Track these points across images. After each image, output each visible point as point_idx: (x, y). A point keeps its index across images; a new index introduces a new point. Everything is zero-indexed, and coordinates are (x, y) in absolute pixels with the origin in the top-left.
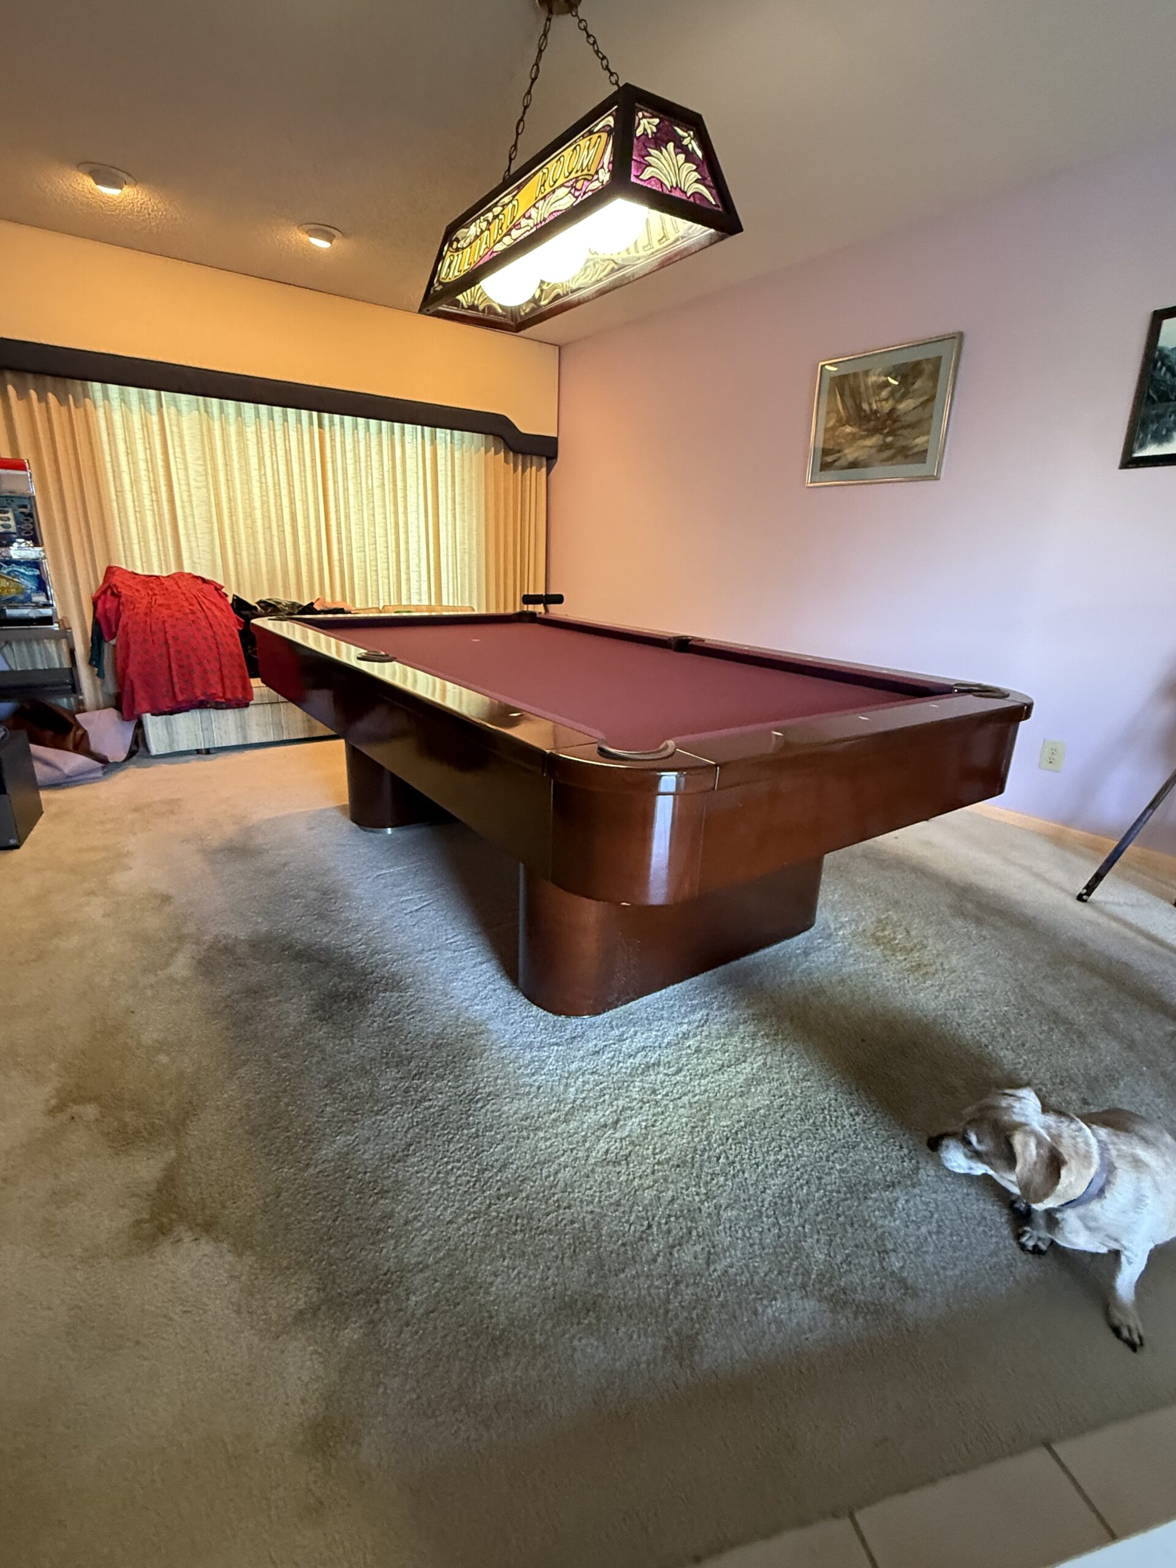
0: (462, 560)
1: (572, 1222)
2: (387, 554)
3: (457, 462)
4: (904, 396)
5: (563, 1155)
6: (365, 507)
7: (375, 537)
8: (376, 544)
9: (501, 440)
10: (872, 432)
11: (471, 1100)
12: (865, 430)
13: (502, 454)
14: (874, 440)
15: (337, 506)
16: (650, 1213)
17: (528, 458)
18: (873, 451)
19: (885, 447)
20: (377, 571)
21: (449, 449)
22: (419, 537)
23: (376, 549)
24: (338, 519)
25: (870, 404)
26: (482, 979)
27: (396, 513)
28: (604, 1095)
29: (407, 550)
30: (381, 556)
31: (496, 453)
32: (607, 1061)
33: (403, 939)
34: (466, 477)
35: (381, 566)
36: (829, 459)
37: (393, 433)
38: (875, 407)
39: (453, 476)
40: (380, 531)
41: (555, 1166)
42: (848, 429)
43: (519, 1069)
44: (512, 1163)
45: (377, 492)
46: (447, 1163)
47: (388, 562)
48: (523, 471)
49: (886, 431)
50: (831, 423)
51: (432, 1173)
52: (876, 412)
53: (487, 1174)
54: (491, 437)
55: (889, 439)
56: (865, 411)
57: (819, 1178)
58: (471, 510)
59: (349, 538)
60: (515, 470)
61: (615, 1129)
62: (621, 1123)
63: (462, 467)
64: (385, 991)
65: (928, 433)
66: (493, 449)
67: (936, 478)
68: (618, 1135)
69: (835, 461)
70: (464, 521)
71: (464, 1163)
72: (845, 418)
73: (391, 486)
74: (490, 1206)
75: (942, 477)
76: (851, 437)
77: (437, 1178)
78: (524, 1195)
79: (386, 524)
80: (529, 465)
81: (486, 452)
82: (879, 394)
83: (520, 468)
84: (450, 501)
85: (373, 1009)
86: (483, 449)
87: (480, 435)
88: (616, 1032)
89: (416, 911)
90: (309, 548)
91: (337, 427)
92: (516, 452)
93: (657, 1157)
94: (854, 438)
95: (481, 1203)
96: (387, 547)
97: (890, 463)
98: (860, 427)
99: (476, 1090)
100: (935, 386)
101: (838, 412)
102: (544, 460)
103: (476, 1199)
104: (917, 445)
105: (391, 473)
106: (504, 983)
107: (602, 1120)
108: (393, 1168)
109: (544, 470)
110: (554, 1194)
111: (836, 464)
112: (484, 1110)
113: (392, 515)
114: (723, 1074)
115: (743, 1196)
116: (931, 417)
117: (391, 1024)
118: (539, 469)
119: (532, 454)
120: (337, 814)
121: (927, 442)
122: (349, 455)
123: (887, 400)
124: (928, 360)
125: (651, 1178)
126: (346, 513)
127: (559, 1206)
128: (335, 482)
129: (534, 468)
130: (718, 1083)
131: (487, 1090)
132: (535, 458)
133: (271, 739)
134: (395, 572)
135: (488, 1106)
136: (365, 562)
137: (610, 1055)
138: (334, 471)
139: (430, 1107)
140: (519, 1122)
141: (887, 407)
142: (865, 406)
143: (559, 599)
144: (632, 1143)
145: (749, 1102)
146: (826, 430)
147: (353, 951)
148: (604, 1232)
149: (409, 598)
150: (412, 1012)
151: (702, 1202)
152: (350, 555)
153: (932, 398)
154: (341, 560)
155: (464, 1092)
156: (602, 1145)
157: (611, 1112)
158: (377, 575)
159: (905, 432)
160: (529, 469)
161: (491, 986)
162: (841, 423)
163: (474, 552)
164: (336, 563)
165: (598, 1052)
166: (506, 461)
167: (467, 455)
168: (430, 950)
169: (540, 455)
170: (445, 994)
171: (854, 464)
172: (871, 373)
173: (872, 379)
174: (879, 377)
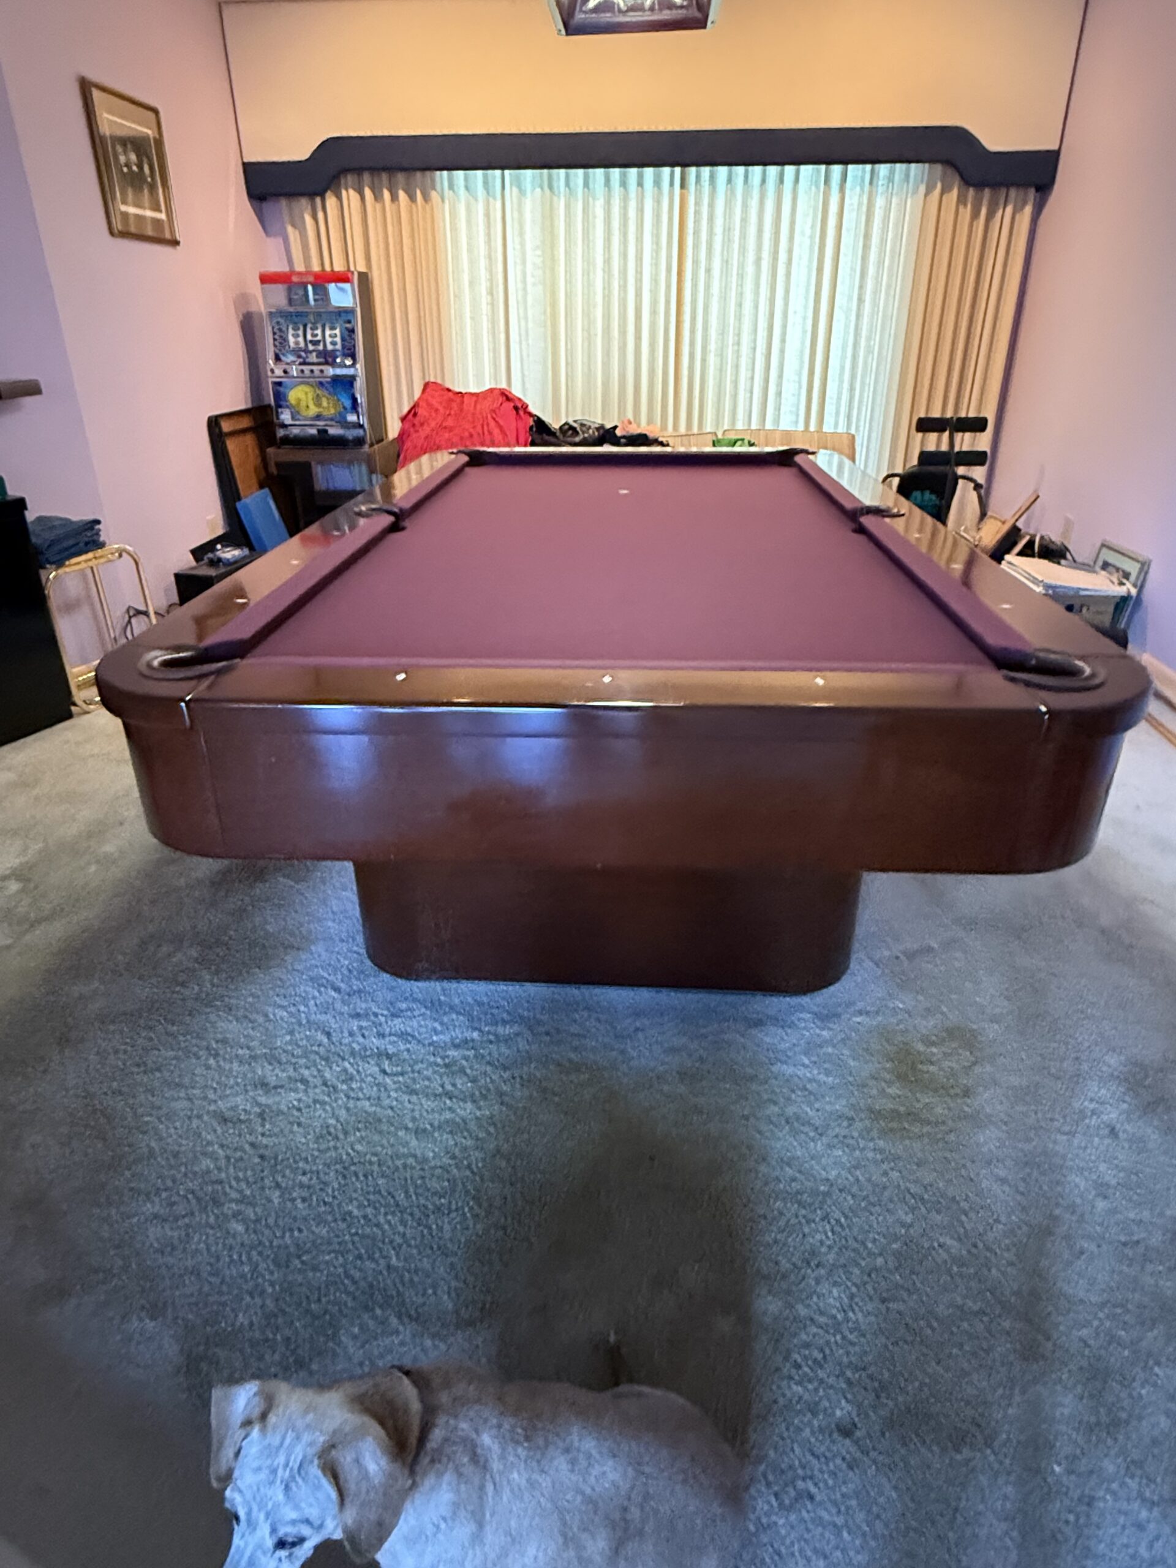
2: (754, 358)
3: (878, 214)
9: (955, 170)
13: (955, 193)
15: (694, 294)
17: (1001, 192)
20: (736, 382)
21: (865, 194)
22: (804, 332)
24: (693, 312)
27: (772, 298)
29: (782, 351)
30: (745, 361)
31: (945, 192)
35: (745, 375)
37: (782, 181)
39: (868, 236)
40: (748, 327)
45: (751, 270)
48: (990, 215)
54: (938, 167)
59: (705, 338)
60: (975, 215)
66: (939, 185)
79: (756, 315)
80: (1002, 201)
81: (928, 193)
83: (984, 211)
86: (922, 189)
87: (920, 165)
90: (653, 353)
91: (706, 185)
92: (980, 186)
96: (755, 349)
102: (1032, 192)
105: (773, 241)
109: (1028, 210)
113: (768, 302)
118: (1018, 209)
119: (1008, 185)
122: (719, 222)
126: (704, 304)
128: (695, 262)
129: (1009, 209)
132: (1013, 193)
134: (762, 383)
136: (722, 370)
143: (975, 425)
152: (704, 361)
158: (736, 388)
160: (1000, 212)
164: (685, 372)
166: (961, 202)
169: (1024, 185)
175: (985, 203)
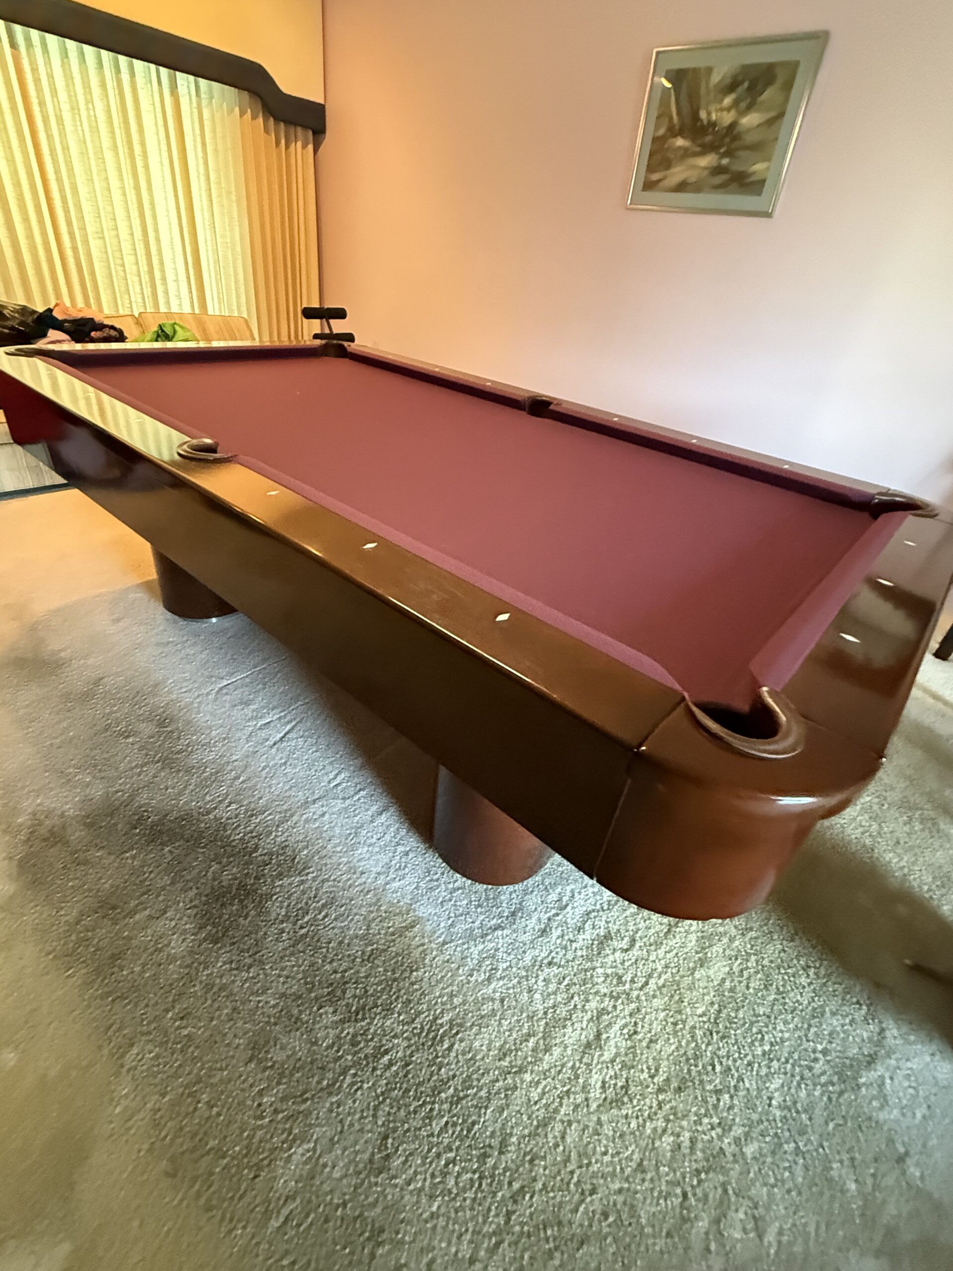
0: (225, 257)
1: (606, 1215)
2: (134, 244)
3: (207, 124)
4: (749, 108)
5: (561, 1105)
6: (95, 177)
7: (115, 220)
8: (117, 229)
9: (259, 101)
10: (706, 149)
11: (434, 1038)
12: (700, 146)
13: (260, 120)
14: (707, 161)
15: (57, 172)
16: (678, 1174)
17: (292, 129)
18: (706, 172)
19: (718, 170)
20: (123, 265)
21: (195, 105)
22: (170, 224)
23: (118, 236)
24: (62, 190)
25: (709, 114)
26: (388, 837)
27: (137, 188)
28: (572, 997)
29: (158, 240)
30: (126, 247)
31: (254, 117)
32: (559, 941)
33: (279, 786)
34: (220, 147)
35: (129, 260)
36: (655, 177)
37: (118, 71)
38: (714, 117)
39: (204, 144)
40: (120, 214)
41: (559, 1127)
42: (680, 142)
43: (472, 976)
44: (511, 1135)
45: (109, 155)
46: (438, 1155)
47: (136, 255)
48: (287, 147)
49: (722, 150)
50: (661, 132)
51: (425, 1180)
52: (713, 124)
53: (490, 1162)
54: (246, 94)
55: (725, 161)
56: (702, 121)
57: (810, 1069)
58: (229, 193)
59: (81, 219)
60: (278, 143)
61: (601, 1048)
62: (604, 1036)
63: (214, 131)
64: (280, 876)
65: (768, 159)
66: (249, 110)
67: (768, 215)
68: (607, 1056)
69: (660, 181)
70: (223, 206)
71: (458, 1149)
72: (677, 127)
73: (126, 150)
74: (509, 1214)
75: (776, 214)
76: (682, 152)
77: (434, 1186)
78: (539, 1185)
79: (126, 202)
80: (293, 137)
81: (241, 115)
82: (722, 101)
83: (283, 142)
84: (202, 178)
85: (276, 909)
86: (237, 110)
87: (233, 88)
88: (553, 896)
89: (281, 739)
90: (29, 229)
91: (38, 50)
92: (277, 119)
93: (656, 1080)
94: (686, 154)
95: (497, 1215)
96: (132, 234)
97: (722, 190)
98: (693, 140)
99: (436, 1019)
100: (787, 100)
101: (671, 118)
102: (310, 133)
103: (489, 1210)
104: (754, 173)
105: (123, 130)
106: (412, 842)
107: (583, 1037)
108: (376, 1184)
109: (310, 147)
110: (572, 1173)
111: (661, 184)
112: (453, 1054)
113: (133, 192)
114: (674, 937)
115: (755, 1117)
116: (777, 139)
117: (303, 931)
118: (304, 147)
119: (295, 124)
120: (141, 596)
121: (768, 169)
122: (63, 95)
123: (729, 110)
124: (783, 64)
125: (660, 1114)
126: (71, 183)
127: (583, 1193)
128: (49, 137)
129: (299, 144)
130: (675, 952)
131: (446, 1018)
132: (299, 129)
133: (30, 485)
134: (146, 268)
135: (456, 1046)
136: (106, 252)
137: (559, 932)
138: (46, 120)
139: (391, 1064)
140: (498, 1064)
141: (727, 118)
142: (703, 115)
143: (340, 314)
144: (624, 1065)
145: (711, 972)
146: (655, 140)
147: (223, 813)
148: (643, 1221)
149: (168, 303)
150: (324, 906)
151: (720, 1138)
152: (86, 242)
153: (781, 115)
154: (75, 249)
155: (422, 1028)
156: (596, 1079)
157: (588, 1021)
158: (124, 271)
159: (742, 153)
160: (293, 144)
161: (400, 849)
162: (673, 132)
163: (239, 249)
164: (69, 253)
165: (544, 931)
166: (267, 130)
167: (218, 116)
168: (314, 802)
169: (305, 127)
170: (352, 870)
171: (682, 187)
172: (715, 72)
173: (716, 78)
174: (723, 78)
175: (283, 135)
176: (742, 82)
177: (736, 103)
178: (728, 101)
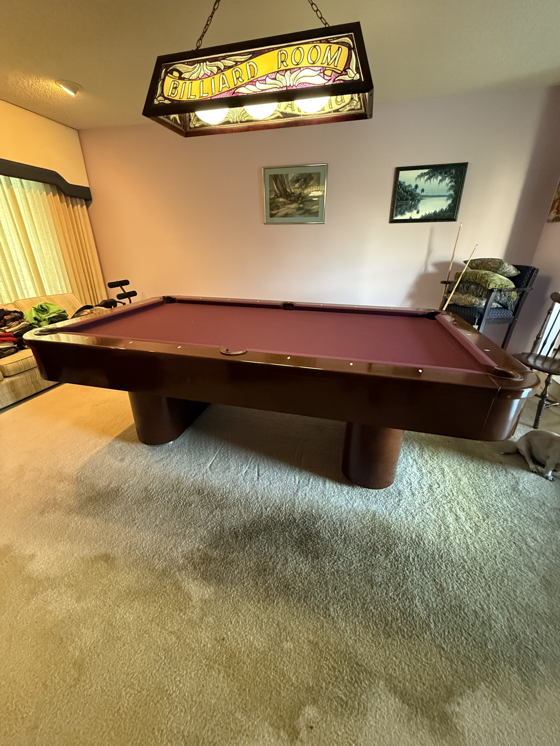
3: (30, 201)
4: (306, 188)
5: (466, 540)
9: (55, 186)
10: (294, 201)
12: (290, 201)
13: (57, 196)
14: (294, 206)
17: (74, 199)
18: (295, 210)
19: (299, 209)
21: (22, 191)
22: (16, 252)
25: (291, 190)
26: (336, 490)
28: (439, 509)
31: (54, 195)
32: (420, 495)
33: (277, 493)
36: (274, 212)
38: (293, 191)
42: (281, 200)
43: (407, 519)
44: (463, 556)
48: (73, 208)
49: (299, 202)
50: (273, 196)
51: (456, 584)
52: (294, 193)
54: (48, 185)
55: (301, 206)
56: (288, 192)
57: (508, 493)
60: (68, 206)
61: (460, 518)
62: (458, 515)
63: (33, 204)
64: (314, 523)
65: (317, 204)
66: (51, 193)
67: (322, 223)
69: (276, 213)
71: (455, 570)
72: (279, 194)
75: (326, 223)
76: (283, 203)
80: (75, 203)
81: (47, 195)
82: (294, 185)
83: (71, 205)
84: (30, 227)
86: (44, 192)
87: (40, 183)
89: (259, 475)
92: (66, 195)
93: (480, 518)
94: (285, 204)
95: (482, 579)
97: (303, 216)
98: (287, 199)
99: (411, 538)
100: (319, 185)
101: (275, 191)
102: (84, 201)
103: (478, 579)
107: (453, 518)
109: (85, 207)
111: (277, 215)
112: (427, 545)
114: (446, 476)
118: (82, 206)
119: (76, 197)
121: (319, 208)
123: (298, 188)
124: (315, 173)
125: (490, 526)
127: (494, 559)
129: (79, 206)
130: (451, 481)
131: (414, 536)
132: (78, 200)
134: (6, 277)
135: (425, 542)
137: (417, 492)
140: (441, 539)
141: (298, 191)
142: (288, 190)
143: (126, 283)
144: (470, 519)
145: (464, 481)
146: (270, 199)
147: (268, 514)
148: (513, 556)
150: (340, 525)
151: (507, 523)
155: (411, 543)
156: (467, 527)
157: (450, 513)
159: (307, 203)
160: (76, 206)
161: (344, 492)
162: (277, 196)
165: (413, 494)
166: (61, 201)
167: (35, 196)
168: (297, 492)
169: (80, 198)
170: (336, 507)
171: (286, 215)
172: (289, 176)
173: (290, 178)
174: (293, 178)
175: (70, 202)
176: (301, 179)
177: (300, 186)
178: (297, 185)
